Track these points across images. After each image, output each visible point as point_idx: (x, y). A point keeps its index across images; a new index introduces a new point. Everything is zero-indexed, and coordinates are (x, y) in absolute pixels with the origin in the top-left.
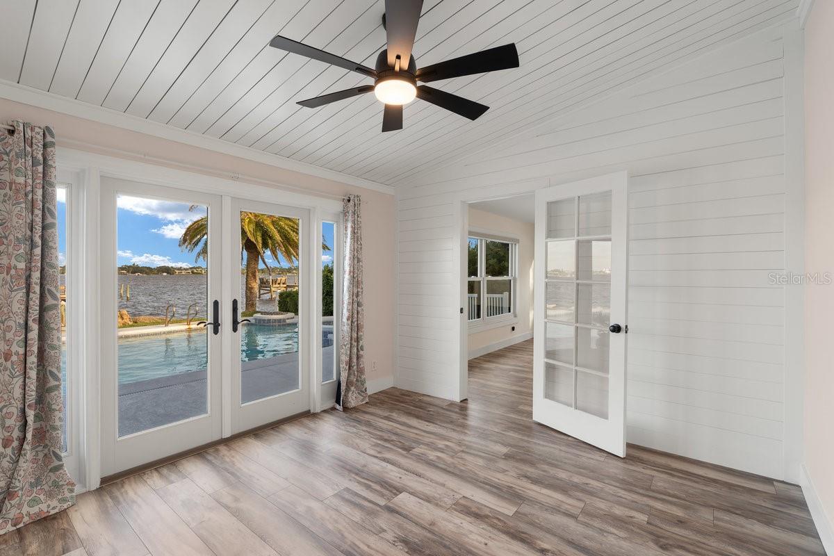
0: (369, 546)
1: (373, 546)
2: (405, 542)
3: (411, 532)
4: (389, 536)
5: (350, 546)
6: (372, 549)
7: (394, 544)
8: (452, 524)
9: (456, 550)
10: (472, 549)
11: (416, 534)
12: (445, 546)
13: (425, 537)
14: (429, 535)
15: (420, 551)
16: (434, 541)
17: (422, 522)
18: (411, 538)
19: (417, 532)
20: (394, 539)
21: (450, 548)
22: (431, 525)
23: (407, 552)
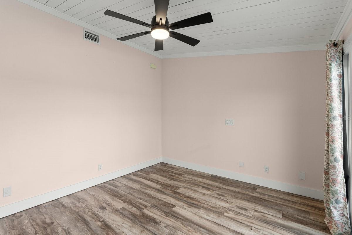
0: (171, 220)
1: (169, 221)
2: (156, 223)
3: (153, 227)
4: (163, 225)
5: (178, 221)
6: (169, 220)
7: (161, 222)
8: (133, 231)
9: (136, 221)
10: (130, 221)
11: (151, 226)
12: (140, 222)
13: (147, 225)
14: (146, 226)
15: (151, 220)
16: (144, 223)
17: (147, 232)
18: (154, 224)
19: (150, 227)
20: (161, 224)
21: (139, 221)
22: (143, 231)
23: (156, 219)
